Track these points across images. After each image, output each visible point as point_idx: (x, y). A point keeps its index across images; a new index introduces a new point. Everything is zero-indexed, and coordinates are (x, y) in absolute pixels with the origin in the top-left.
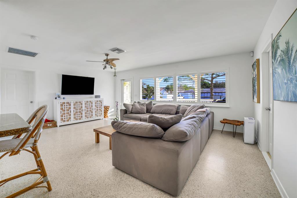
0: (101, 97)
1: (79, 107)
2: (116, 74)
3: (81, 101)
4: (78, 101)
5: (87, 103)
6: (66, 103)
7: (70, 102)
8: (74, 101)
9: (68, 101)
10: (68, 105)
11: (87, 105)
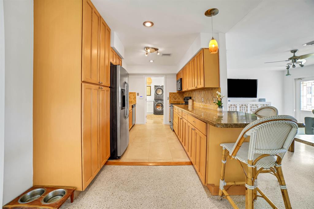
0: (266, 101)
1: (245, 110)
2: (290, 73)
3: (247, 104)
4: (244, 104)
5: (252, 107)
6: (233, 106)
7: (237, 105)
8: (240, 104)
9: (235, 104)
10: (234, 107)
11: (252, 109)
